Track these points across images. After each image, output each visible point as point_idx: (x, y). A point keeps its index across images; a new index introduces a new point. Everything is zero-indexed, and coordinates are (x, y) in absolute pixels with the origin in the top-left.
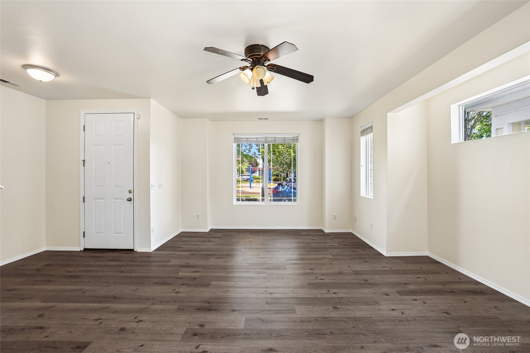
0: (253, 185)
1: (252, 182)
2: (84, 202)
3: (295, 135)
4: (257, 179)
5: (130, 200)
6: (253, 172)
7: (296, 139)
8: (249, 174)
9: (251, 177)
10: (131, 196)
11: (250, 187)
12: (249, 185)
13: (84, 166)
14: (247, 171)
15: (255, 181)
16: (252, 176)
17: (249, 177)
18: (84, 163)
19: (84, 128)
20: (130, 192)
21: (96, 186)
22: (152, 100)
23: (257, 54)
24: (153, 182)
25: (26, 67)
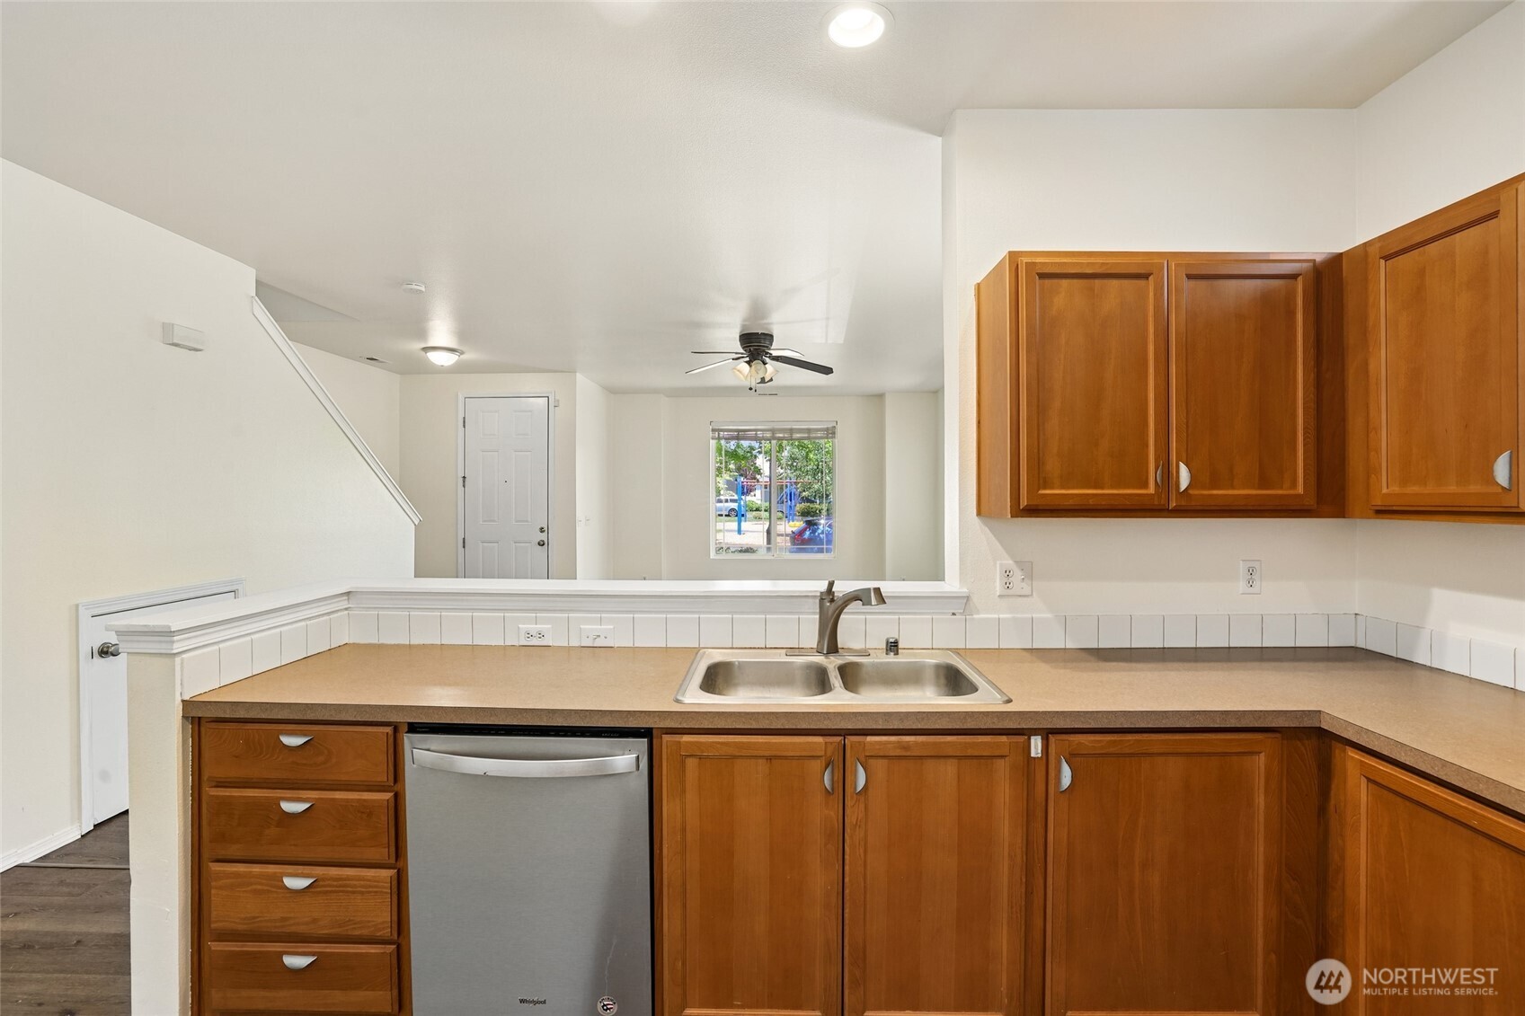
0: (745, 526)
1: (743, 518)
2: (464, 547)
3: (830, 425)
4: (757, 510)
5: (541, 544)
6: (747, 491)
7: (831, 433)
8: (736, 497)
9: (739, 506)
10: (543, 537)
11: (739, 531)
12: (734, 525)
13: (464, 486)
14: (727, 489)
15: (750, 515)
16: (742, 503)
17: (734, 506)
18: (464, 482)
19: (464, 422)
20: (542, 530)
21: (485, 521)
22: (578, 374)
23: (755, 345)
24: (580, 514)
25: (426, 349)
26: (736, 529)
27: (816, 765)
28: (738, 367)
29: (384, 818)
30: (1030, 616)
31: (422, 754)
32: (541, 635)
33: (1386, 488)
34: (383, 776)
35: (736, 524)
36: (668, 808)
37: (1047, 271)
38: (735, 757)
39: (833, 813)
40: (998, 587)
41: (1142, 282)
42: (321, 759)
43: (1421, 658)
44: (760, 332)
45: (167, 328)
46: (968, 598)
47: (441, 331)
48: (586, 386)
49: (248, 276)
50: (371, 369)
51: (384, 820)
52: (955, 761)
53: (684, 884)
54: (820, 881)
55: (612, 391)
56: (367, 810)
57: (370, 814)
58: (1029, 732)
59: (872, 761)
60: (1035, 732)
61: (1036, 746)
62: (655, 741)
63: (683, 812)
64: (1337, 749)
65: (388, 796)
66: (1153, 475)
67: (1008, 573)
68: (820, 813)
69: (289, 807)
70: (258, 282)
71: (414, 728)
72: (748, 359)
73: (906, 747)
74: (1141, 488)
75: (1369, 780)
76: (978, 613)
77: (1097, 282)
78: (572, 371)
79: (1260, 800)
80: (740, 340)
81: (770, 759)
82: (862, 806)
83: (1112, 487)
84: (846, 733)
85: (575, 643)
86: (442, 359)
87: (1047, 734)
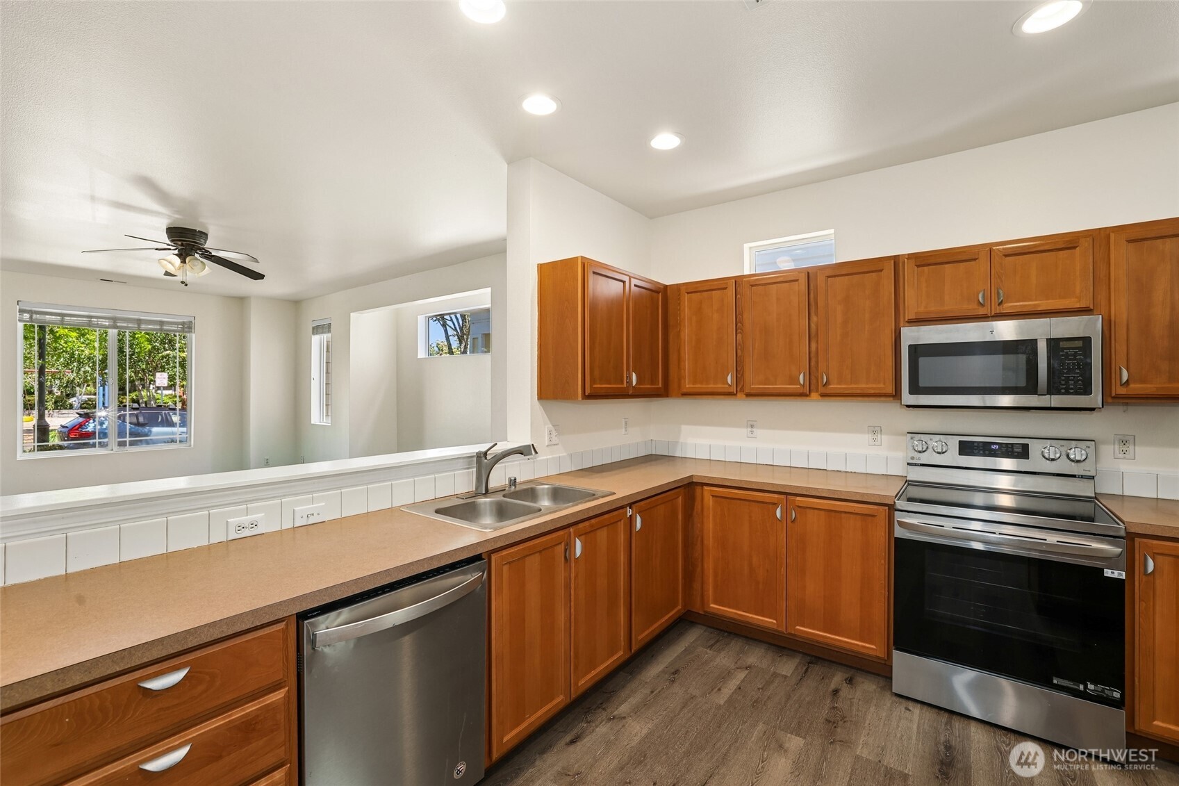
3: (186, 319)
7: (188, 327)
30: (559, 456)
32: (254, 525)
33: (688, 385)
34: (279, 674)
36: (495, 604)
38: (526, 556)
39: (567, 574)
40: (546, 441)
41: (622, 284)
42: (200, 688)
43: (678, 454)
53: (502, 652)
63: (502, 603)
64: (698, 490)
65: (284, 692)
66: (625, 378)
67: (550, 432)
74: (621, 384)
75: (713, 496)
77: (610, 280)
79: (680, 517)
81: (541, 552)
83: (614, 384)
84: (568, 526)
87: (631, 505)
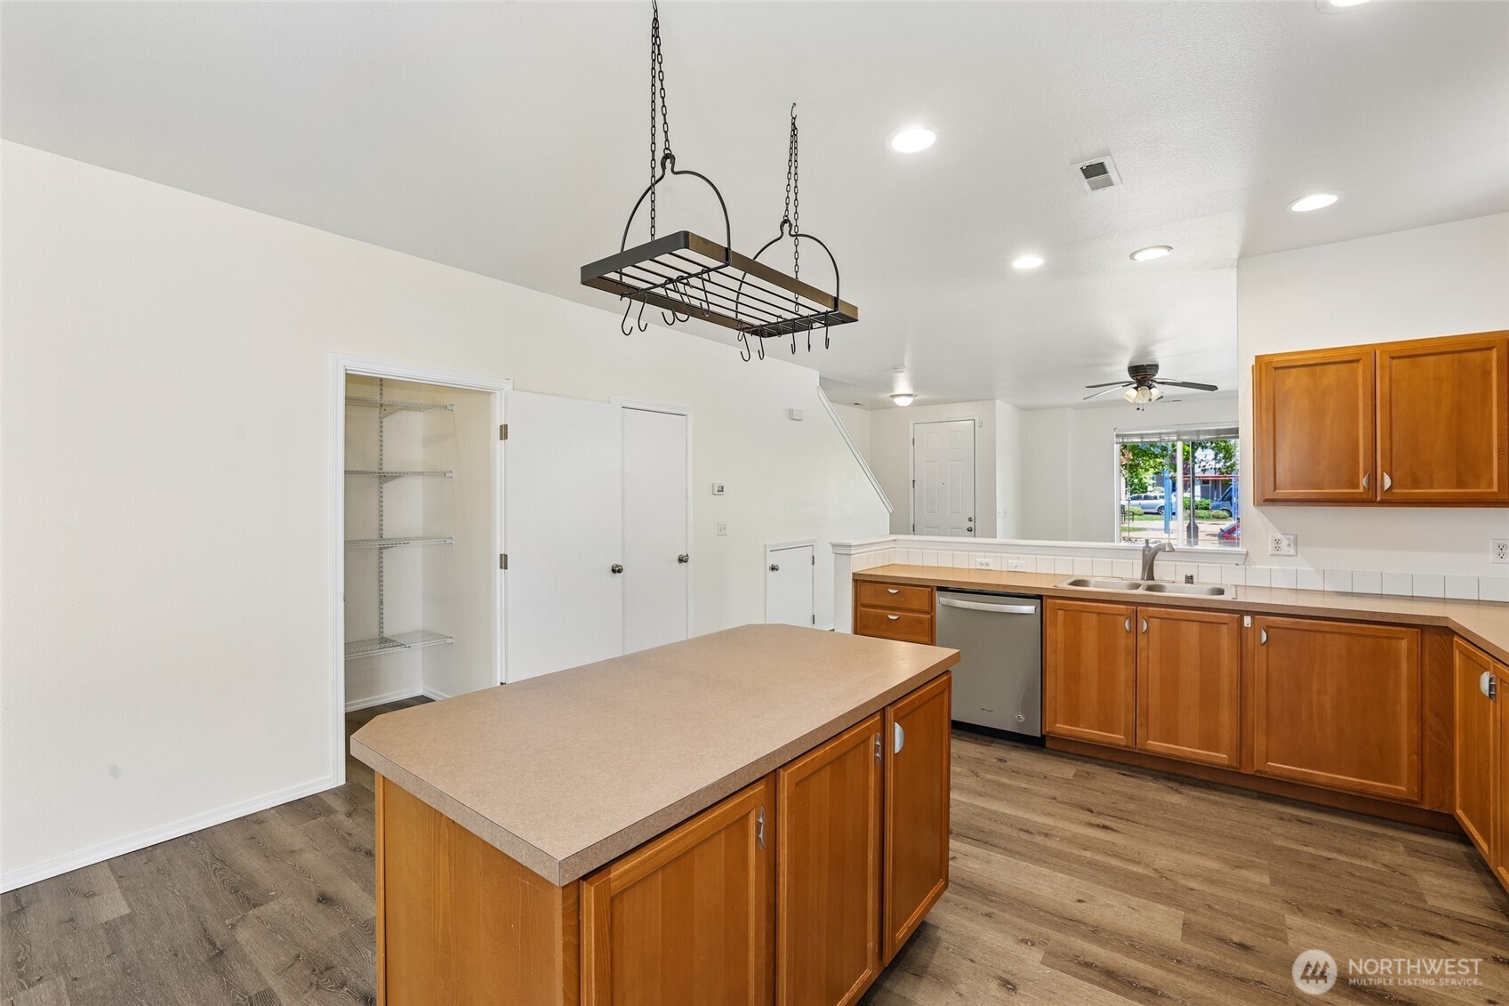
5: (970, 530)
10: (972, 524)
13: (914, 487)
18: (914, 484)
19: (914, 441)
20: (970, 520)
21: (928, 512)
22: (997, 401)
23: (1142, 374)
24: (999, 508)
25: (893, 396)
26: (1163, 527)
27: (1122, 618)
28: (1127, 393)
29: (927, 625)
30: (1295, 568)
31: (942, 599)
32: (987, 564)
34: (927, 608)
35: (1163, 522)
36: (1049, 632)
37: (1279, 366)
38: (1081, 611)
39: (1131, 642)
40: (1270, 549)
41: (1355, 365)
42: (903, 599)
44: (1145, 364)
45: (791, 411)
46: (1247, 554)
47: (903, 385)
48: (1004, 410)
49: (814, 376)
50: (856, 409)
51: (927, 626)
52: (1198, 624)
53: (1056, 667)
54: (1123, 672)
55: (1024, 410)
56: (920, 621)
57: (922, 623)
58: (1243, 613)
59: (1150, 619)
60: (1248, 613)
61: (1247, 621)
62: (1044, 602)
63: (1056, 634)
65: (929, 616)
66: (1364, 481)
67: (1277, 541)
68: (1123, 642)
69: (891, 617)
70: (820, 378)
71: (940, 589)
72: (1136, 385)
73: (1170, 614)
74: (1353, 488)
75: (1459, 651)
76: (1255, 564)
77: (1318, 368)
78: (993, 399)
79: (1404, 666)
80: (1129, 371)
81: (1099, 613)
82: (1146, 640)
83: (1330, 489)
84: (1137, 605)
85: (1005, 569)
86: (903, 402)
87: (1253, 614)
